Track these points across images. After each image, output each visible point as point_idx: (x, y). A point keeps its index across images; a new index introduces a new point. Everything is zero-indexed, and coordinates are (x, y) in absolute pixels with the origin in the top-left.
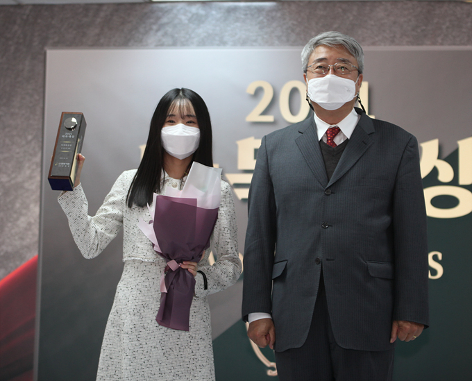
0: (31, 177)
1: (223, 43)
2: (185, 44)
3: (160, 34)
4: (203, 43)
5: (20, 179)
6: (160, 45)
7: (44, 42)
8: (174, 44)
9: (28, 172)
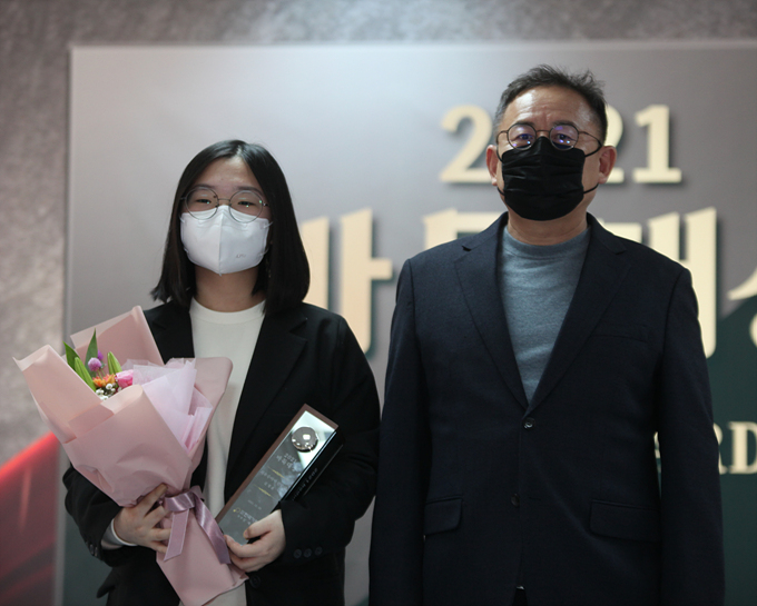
0: (45, 285)
1: (397, 35)
2: (327, 36)
3: (281, 18)
4: (360, 36)
5: (25, 287)
6: (282, 38)
7: (67, 33)
8: (308, 36)
9: (39, 275)
